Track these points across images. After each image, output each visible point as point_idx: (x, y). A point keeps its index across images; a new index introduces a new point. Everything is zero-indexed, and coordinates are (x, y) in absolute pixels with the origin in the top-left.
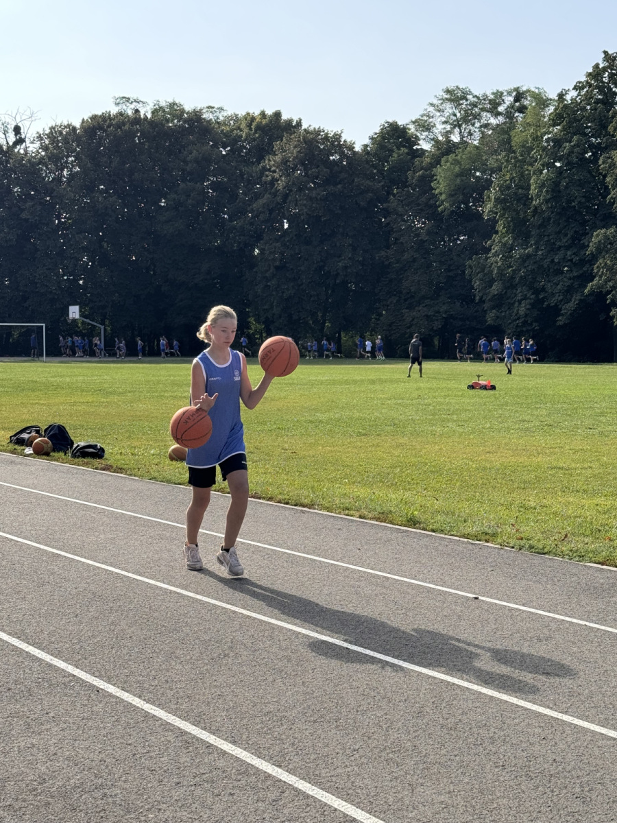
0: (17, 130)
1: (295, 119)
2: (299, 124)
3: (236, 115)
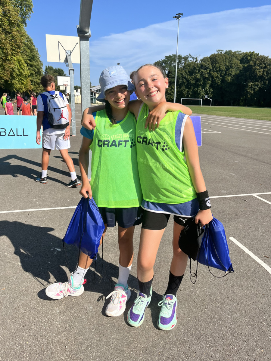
0: (196, 58)
1: (258, 53)
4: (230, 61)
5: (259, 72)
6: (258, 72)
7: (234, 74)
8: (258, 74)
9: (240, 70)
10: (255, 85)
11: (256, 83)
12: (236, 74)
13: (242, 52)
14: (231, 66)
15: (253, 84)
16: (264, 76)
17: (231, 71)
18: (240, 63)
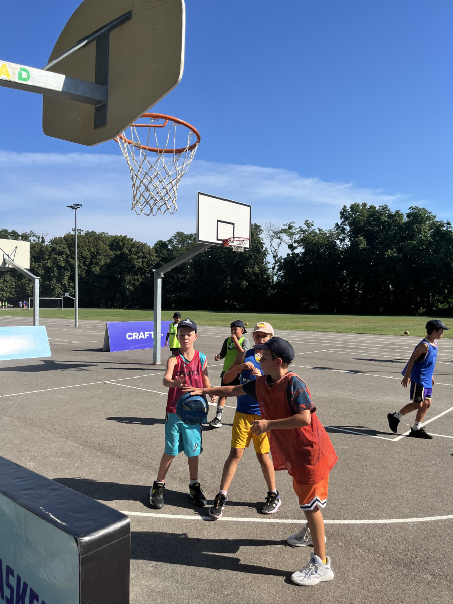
0: (43, 238)
2: (133, 239)
3: (112, 236)
4: (96, 246)
5: (138, 262)
6: (136, 263)
7: (103, 263)
8: (137, 265)
9: (111, 259)
10: (135, 280)
11: (136, 277)
12: (105, 263)
13: (110, 235)
14: (97, 253)
15: (131, 278)
16: (145, 268)
17: (99, 259)
18: (110, 249)
